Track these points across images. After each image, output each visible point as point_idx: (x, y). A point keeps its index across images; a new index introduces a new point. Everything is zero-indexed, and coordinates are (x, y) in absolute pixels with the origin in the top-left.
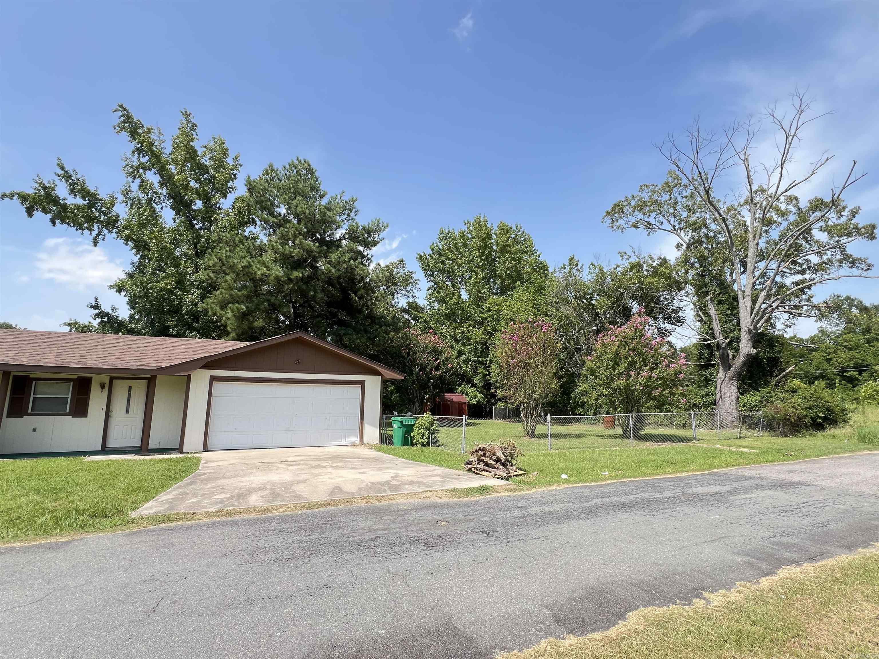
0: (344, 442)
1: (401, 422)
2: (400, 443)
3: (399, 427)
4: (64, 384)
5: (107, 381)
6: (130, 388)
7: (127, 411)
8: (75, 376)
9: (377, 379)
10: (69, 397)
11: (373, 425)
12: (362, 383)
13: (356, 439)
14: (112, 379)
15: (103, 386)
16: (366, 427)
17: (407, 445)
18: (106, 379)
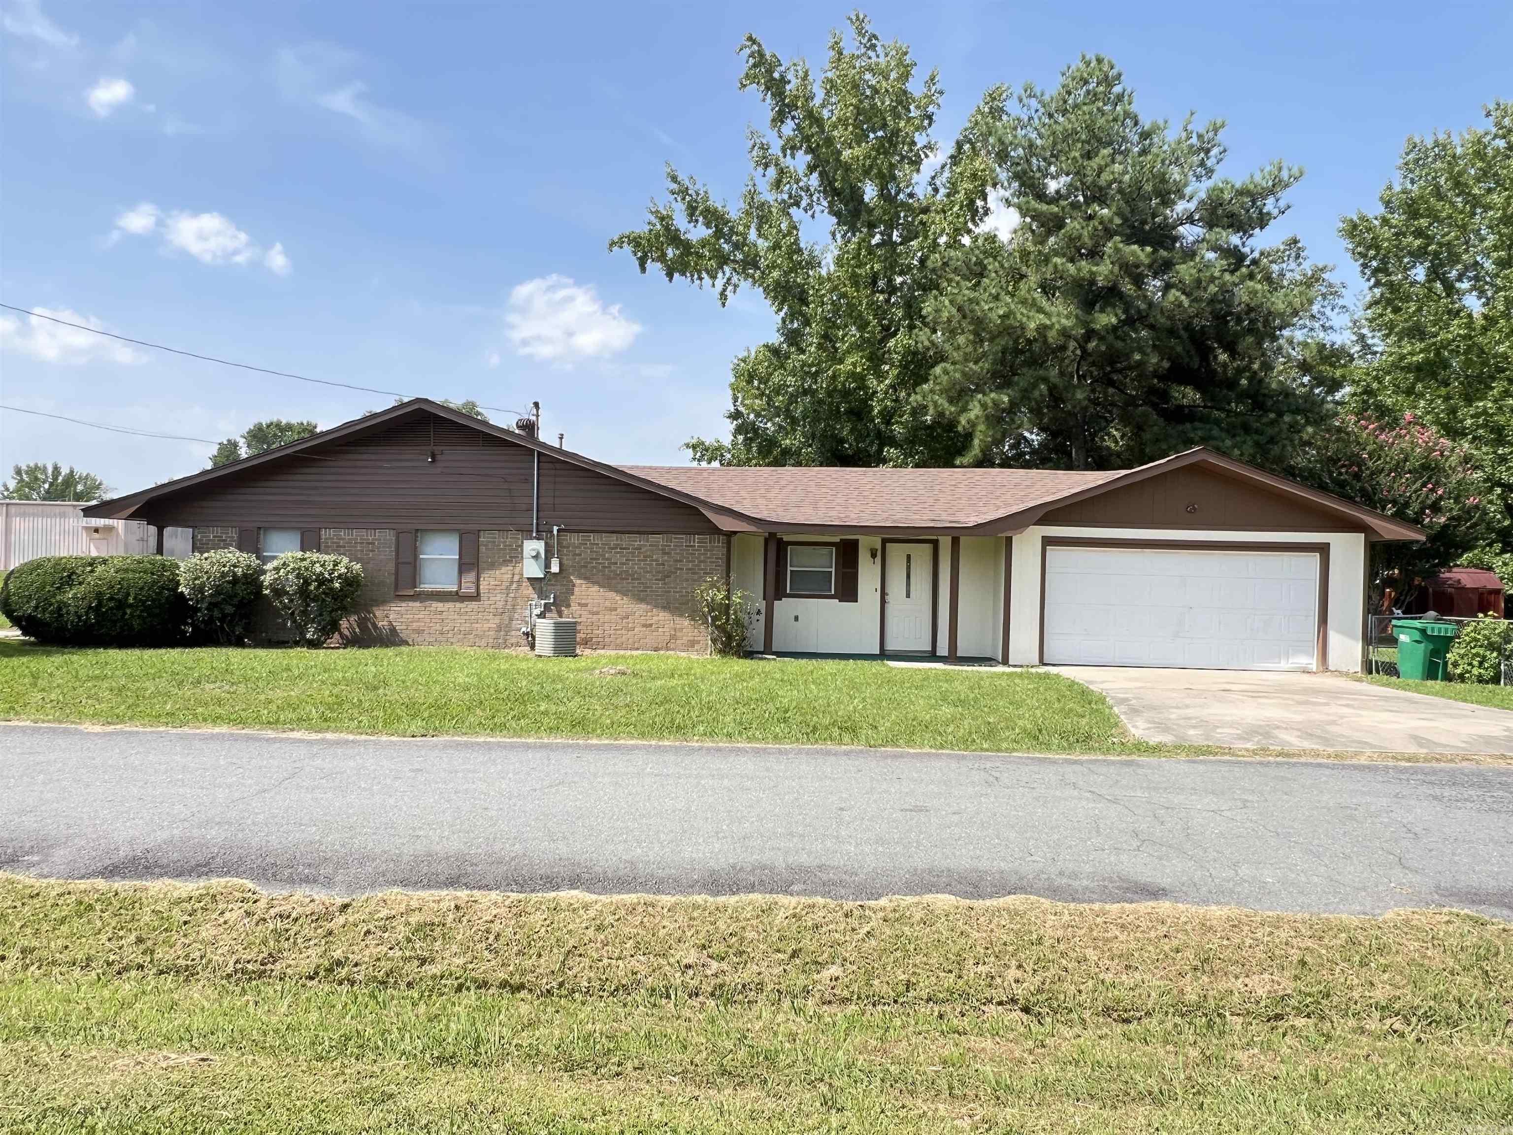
0: (1284, 665)
1: (1423, 631)
2: (1419, 674)
3: (1416, 641)
4: (825, 550)
5: (879, 546)
6: (909, 557)
7: (908, 596)
8: (837, 539)
9: (1359, 539)
10: (833, 570)
11: (1347, 633)
12: (1323, 550)
13: (1313, 663)
14: (884, 542)
15: (874, 556)
16: (1334, 638)
17: (1435, 678)
18: (877, 542)
